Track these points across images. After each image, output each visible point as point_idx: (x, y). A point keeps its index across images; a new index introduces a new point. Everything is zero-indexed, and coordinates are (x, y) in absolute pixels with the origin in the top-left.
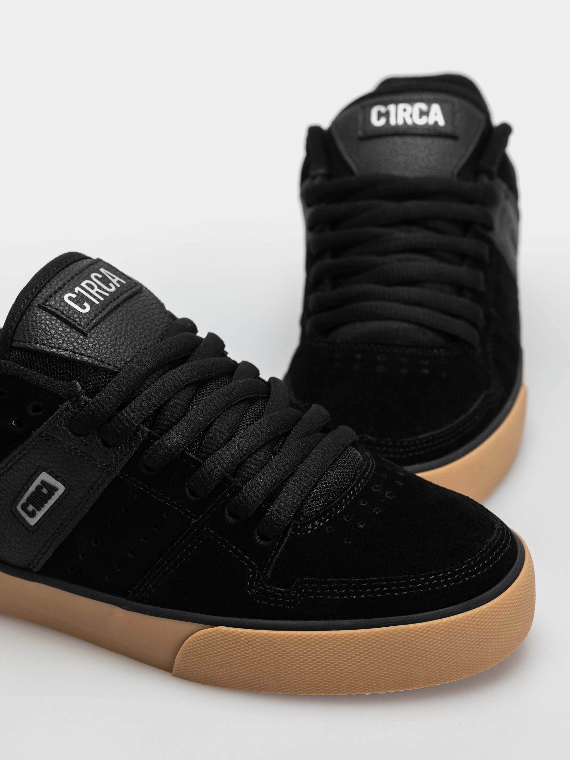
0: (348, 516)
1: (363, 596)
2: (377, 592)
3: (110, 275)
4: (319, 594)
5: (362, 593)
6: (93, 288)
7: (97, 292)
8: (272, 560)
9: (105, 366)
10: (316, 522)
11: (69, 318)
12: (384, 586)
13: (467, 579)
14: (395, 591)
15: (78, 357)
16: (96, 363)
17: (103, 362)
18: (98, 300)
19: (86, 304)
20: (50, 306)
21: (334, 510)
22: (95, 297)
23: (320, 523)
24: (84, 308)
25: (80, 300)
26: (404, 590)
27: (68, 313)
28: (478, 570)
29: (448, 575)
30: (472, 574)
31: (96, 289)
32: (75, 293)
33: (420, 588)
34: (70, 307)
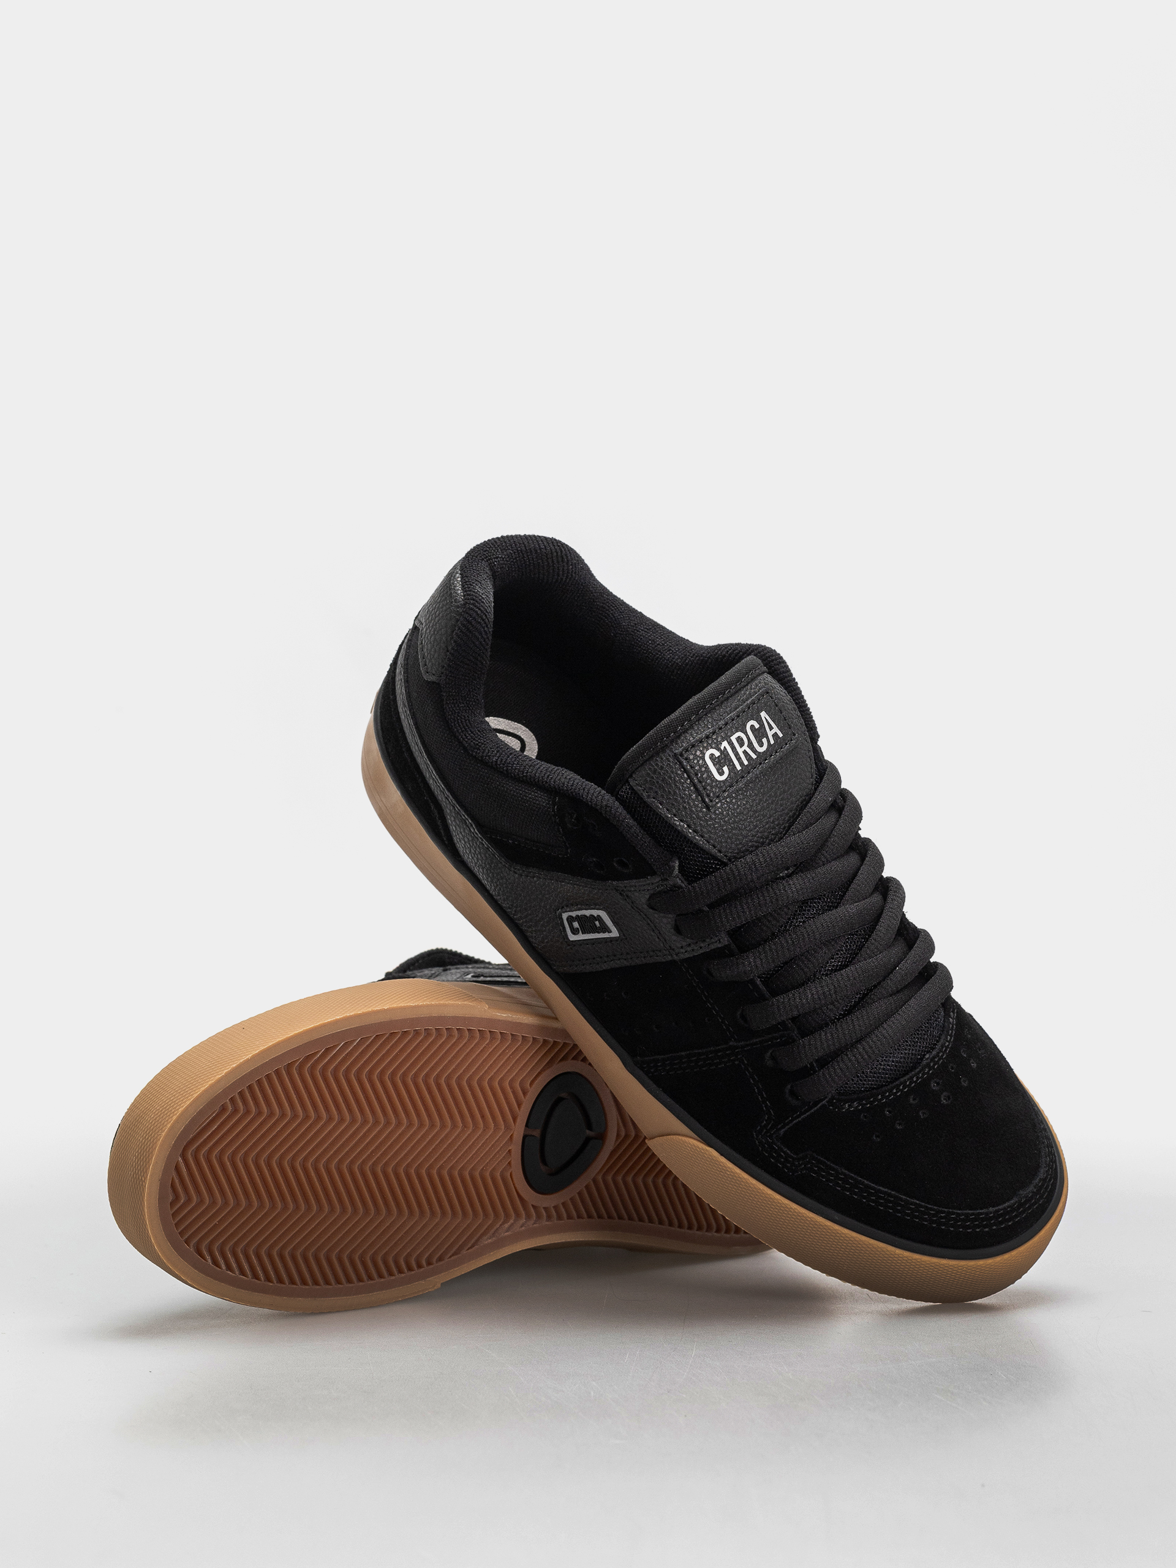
0: (890, 1109)
1: (864, 1201)
2: (881, 1205)
3: (768, 723)
4: (823, 1177)
5: (864, 1197)
6: (741, 744)
7: (745, 752)
8: (791, 1121)
9: (714, 851)
10: (855, 1103)
11: (700, 782)
12: (891, 1202)
13: (978, 1230)
14: (899, 1211)
15: (690, 833)
16: (707, 846)
17: (714, 847)
18: (741, 763)
19: (726, 769)
20: (686, 759)
21: (880, 1097)
22: (739, 759)
23: (858, 1106)
24: (721, 773)
25: (722, 760)
26: (908, 1215)
27: (702, 775)
28: (994, 1224)
29: (960, 1219)
30: (985, 1226)
31: (745, 747)
32: (719, 749)
33: (925, 1220)
34: (707, 767)
